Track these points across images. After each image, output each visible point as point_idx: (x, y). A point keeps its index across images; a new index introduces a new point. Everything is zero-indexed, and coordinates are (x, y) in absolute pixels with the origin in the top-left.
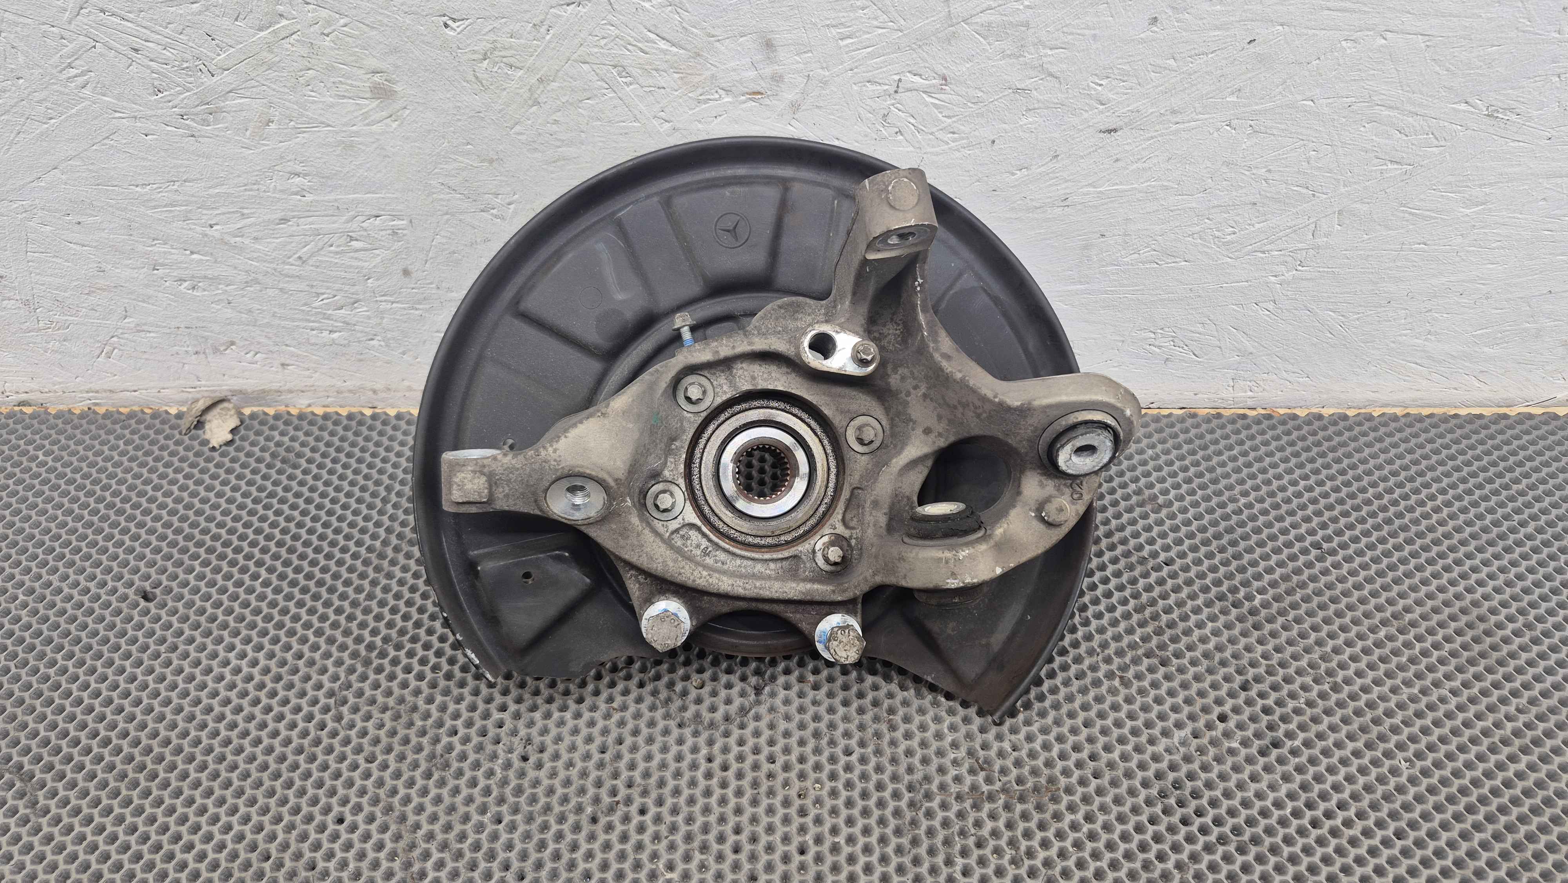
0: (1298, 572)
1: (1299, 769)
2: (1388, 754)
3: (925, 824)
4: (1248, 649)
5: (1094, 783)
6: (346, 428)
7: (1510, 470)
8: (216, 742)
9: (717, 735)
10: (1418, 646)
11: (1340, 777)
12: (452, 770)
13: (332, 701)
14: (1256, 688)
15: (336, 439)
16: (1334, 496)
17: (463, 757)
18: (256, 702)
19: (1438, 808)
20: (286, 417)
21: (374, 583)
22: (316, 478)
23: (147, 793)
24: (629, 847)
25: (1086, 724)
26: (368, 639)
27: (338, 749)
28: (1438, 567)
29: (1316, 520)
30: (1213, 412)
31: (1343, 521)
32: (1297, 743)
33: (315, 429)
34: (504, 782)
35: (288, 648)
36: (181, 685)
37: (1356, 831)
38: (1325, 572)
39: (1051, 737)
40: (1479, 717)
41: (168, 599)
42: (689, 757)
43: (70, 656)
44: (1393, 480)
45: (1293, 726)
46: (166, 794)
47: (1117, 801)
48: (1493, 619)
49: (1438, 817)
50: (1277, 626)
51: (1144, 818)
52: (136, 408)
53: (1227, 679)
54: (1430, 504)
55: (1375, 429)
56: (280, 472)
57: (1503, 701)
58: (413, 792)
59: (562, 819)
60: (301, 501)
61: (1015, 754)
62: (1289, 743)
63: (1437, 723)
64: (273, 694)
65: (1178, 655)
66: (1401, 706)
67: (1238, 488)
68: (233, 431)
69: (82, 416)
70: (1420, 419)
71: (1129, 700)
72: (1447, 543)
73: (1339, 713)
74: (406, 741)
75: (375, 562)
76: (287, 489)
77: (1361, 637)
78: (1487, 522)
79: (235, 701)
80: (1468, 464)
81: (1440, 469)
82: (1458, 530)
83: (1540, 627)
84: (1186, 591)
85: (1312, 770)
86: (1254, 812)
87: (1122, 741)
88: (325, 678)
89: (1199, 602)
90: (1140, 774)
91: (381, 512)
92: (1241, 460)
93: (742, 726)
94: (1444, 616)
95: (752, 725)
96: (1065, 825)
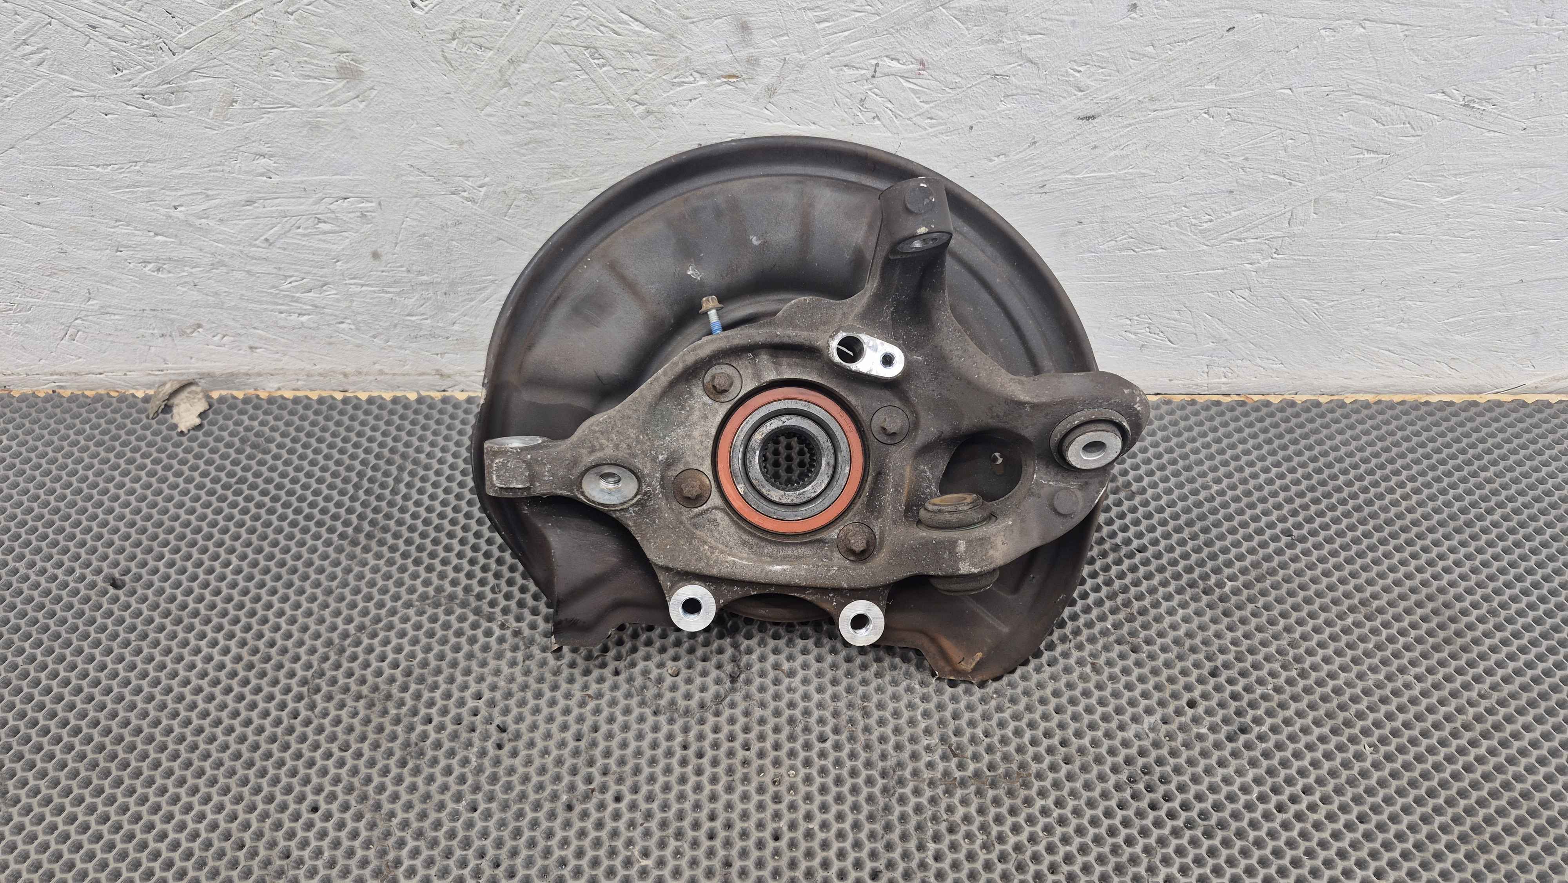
0: (1268, 558)
1: (1266, 755)
2: (1353, 740)
3: (897, 810)
4: (1218, 635)
5: (1065, 769)
6: (317, 413)
7: (1479, 457)
8: (188, 731)
9: (693, 722)
10: (1385, 633)
11: (1306, 763)
12: (427, 758)
13: (305, 689)
14: (1225, 674)
15: (306, 424)
16: (1305, 483)
17: (438, 745)
18: (228, 690)
19: (1400, 792)
20: (255, 401)
21: (348, 571)
22: (287, 463)
23: (118, 783)
24: (604, 834)
25: (1058, 711)
26: (341, 627)
27: (312, 737)
28: (1406, 554)
29: (1287, 507)
30: (1188, 398)
31: (1313, 508)
32: (1265, 728)
33: (285, 413)
34: (479, 770)
35: (260, 636)
36: (152, 674)
37: (1320, 815)
38: (1295, 559)
39: (1023, 724)
40: (1442, 702)
41: (138, 586)
42: (664, 745)
43: (38, 644)
44: (1363, 467)
45: (1260, 712)
46: (138, 783)
47: (1087, 786)
48: (1458, 605)
49: (1400, 801)
50: (1247, 612)
51: (1113, 803)
52: (102, 391)
53: (1197, 665)
54: (1399, 491)
55: (1347, 416)
56: (250, 457)
57: (1466, 686)
58: (388, 780)
59: (537, 806)
60: (271, 487)
61: (987, 740)
62: (1256, 729)
63: (1401, 709)
64: (245, 682)
65: (1148, 642)
66: (1367, 692)
67: (1211, 475)
68: (202, 415)
69: (47, 399)
70: (1391, 406)
71: (1100, 687)
72: (1415, 530)
73: (1306, 699)
74: (380, 729)
75: (348, 549)
76: (257, 475)
77: (1329, 623)
78: (1455, 509)
79: (207, 689)
80: (1438, 451)
81: (1410, 456)
82: (1426, 517)
83: (1503, 613)
84: (1158, 578)
85: (1278, 755)
86: (1221, 797)
87: (1092, 726)
88: (297, 666)
89: (1171, 589)
90: (1110, 760)
91: (353, 499)
92: (1215, 447)
93: (717, 714)
94: (1410, 603)
95: (727, 713)
96: (1035, 810)
